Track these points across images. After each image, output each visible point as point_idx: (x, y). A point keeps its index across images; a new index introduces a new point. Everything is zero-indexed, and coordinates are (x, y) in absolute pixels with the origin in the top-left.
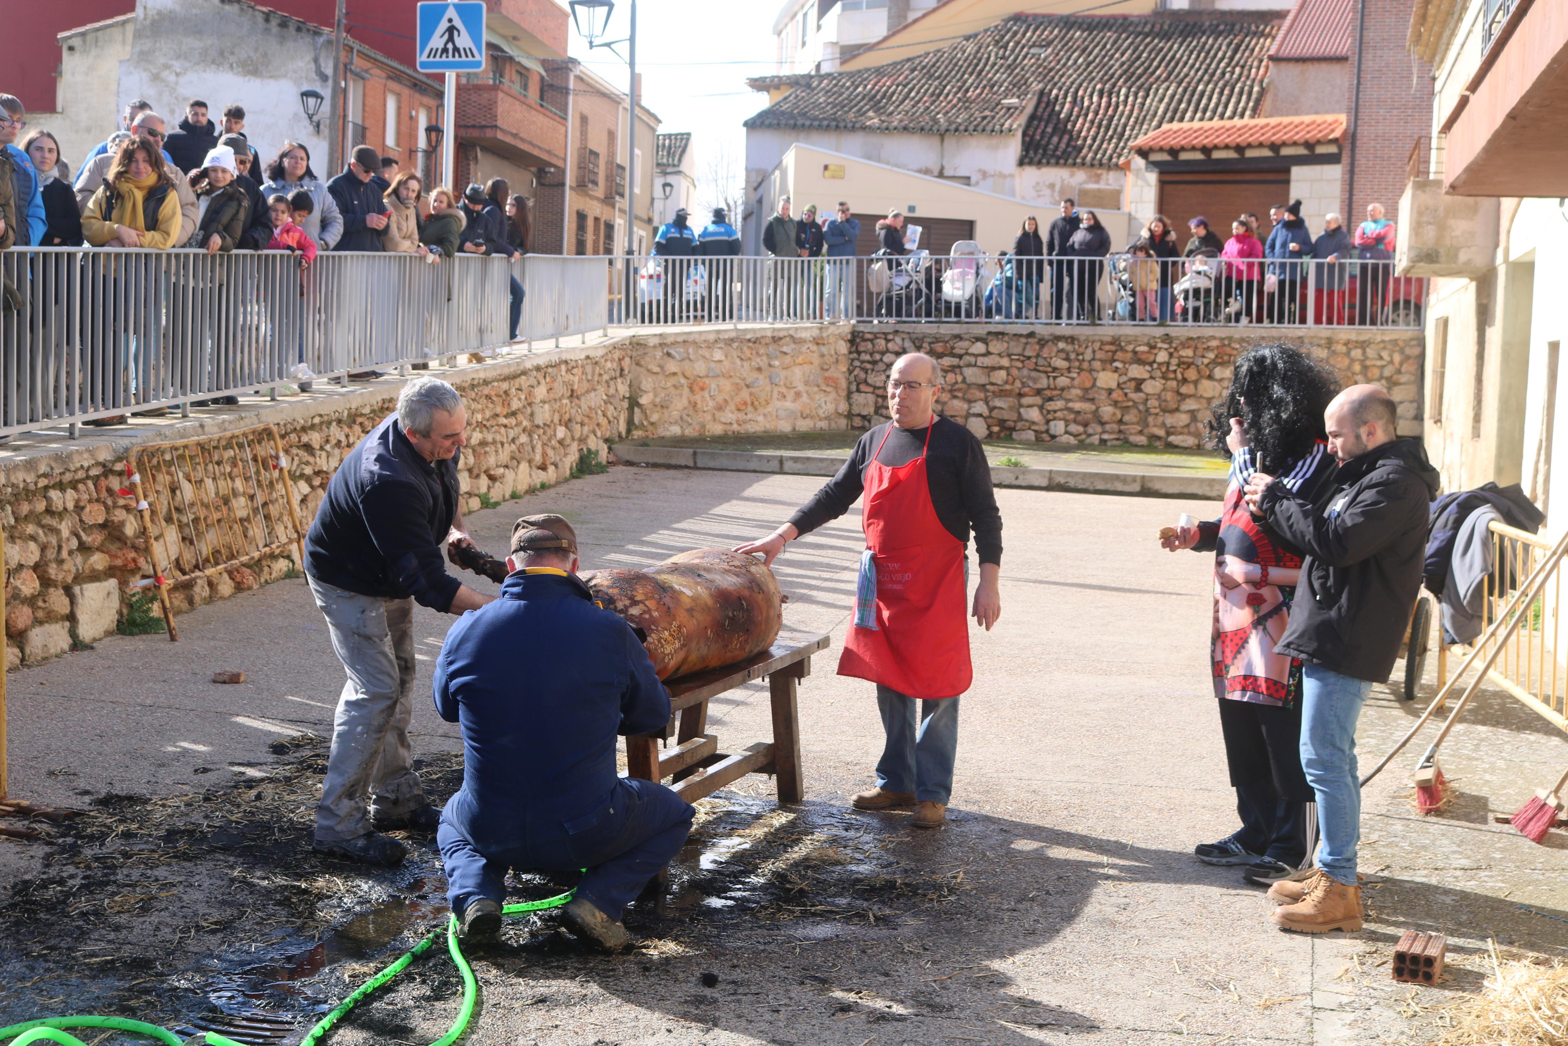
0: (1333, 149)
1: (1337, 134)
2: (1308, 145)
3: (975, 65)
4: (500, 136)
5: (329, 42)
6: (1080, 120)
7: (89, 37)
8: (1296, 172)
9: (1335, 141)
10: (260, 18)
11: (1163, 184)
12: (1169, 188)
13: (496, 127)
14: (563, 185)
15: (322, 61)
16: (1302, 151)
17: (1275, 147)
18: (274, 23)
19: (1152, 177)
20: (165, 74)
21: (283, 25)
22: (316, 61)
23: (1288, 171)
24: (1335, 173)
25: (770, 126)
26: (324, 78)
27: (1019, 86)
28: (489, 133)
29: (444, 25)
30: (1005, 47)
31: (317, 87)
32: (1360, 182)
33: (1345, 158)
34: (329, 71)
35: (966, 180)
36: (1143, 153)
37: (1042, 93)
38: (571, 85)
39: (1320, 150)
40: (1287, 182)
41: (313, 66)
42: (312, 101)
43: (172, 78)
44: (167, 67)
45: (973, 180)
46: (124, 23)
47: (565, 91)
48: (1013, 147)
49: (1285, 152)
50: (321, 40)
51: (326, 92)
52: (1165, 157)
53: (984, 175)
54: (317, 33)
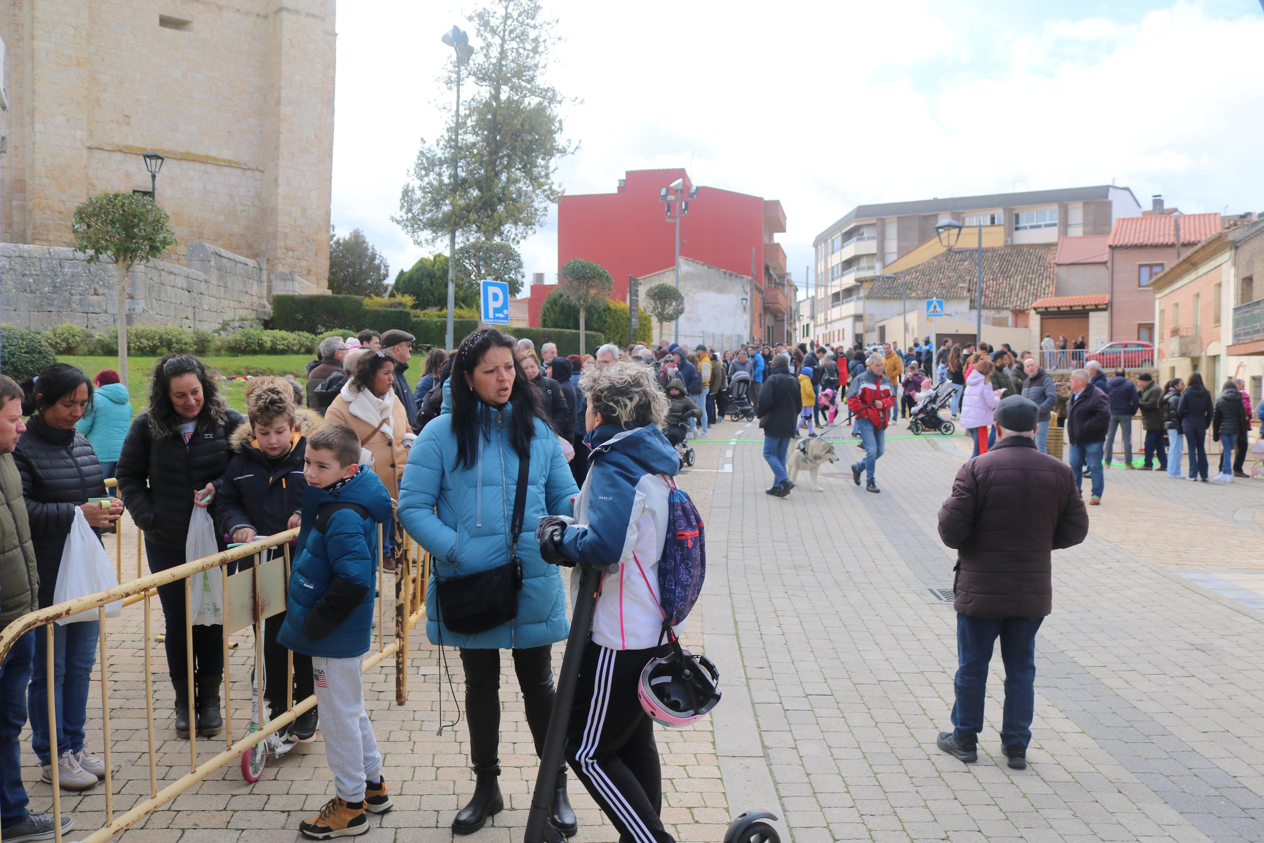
0: (1105, 307)
1: (1106, 302)
2: (1096, 305)
3: (939, 269)
4: (780, 307)
5: (747, 280)
6: (987, 291)
7: (647, 280)
8: (1091, 314)
9: (1106, 304)
10: (722, 274)
11: (1042, 319)
12: (1044, 320)
13: (778, 303)
14: (784, 320)
15: (745, 287)
16: (1093, 307)
17: (1084, 306)
18: (727, 275)
19: (1038, 317)
20: (690, 294)
21: (731, 275)
22: (743, 287)
23: (1088, 314)
24: (1105, 314)
25: (875, 298)
26: (746, 293)
27: (961, 278)
28: (776, 305)
29: (933, 306)
30: (950, 261)
31: (744, 296)
32: (1115, 317)
33: (1109, 309)
34: (748, 289)
35: (950, 315)
36: (1035, 309)
37: (970, 280)
38: (786, 283)
39: (1100, 307)
40: (1088, 317)
41: (742, 289)
42: (744, 301)
43: (692, 295)
44: (690, 291)
45: (953, 315)
46: (659, 274)
47: (783, 285)
48: (967, 304)
49: (1087, 308)
50: (744, 280)
51: (748, 297)
52: (1043, 310)
53: (957, 313)
54: (743, 278)
